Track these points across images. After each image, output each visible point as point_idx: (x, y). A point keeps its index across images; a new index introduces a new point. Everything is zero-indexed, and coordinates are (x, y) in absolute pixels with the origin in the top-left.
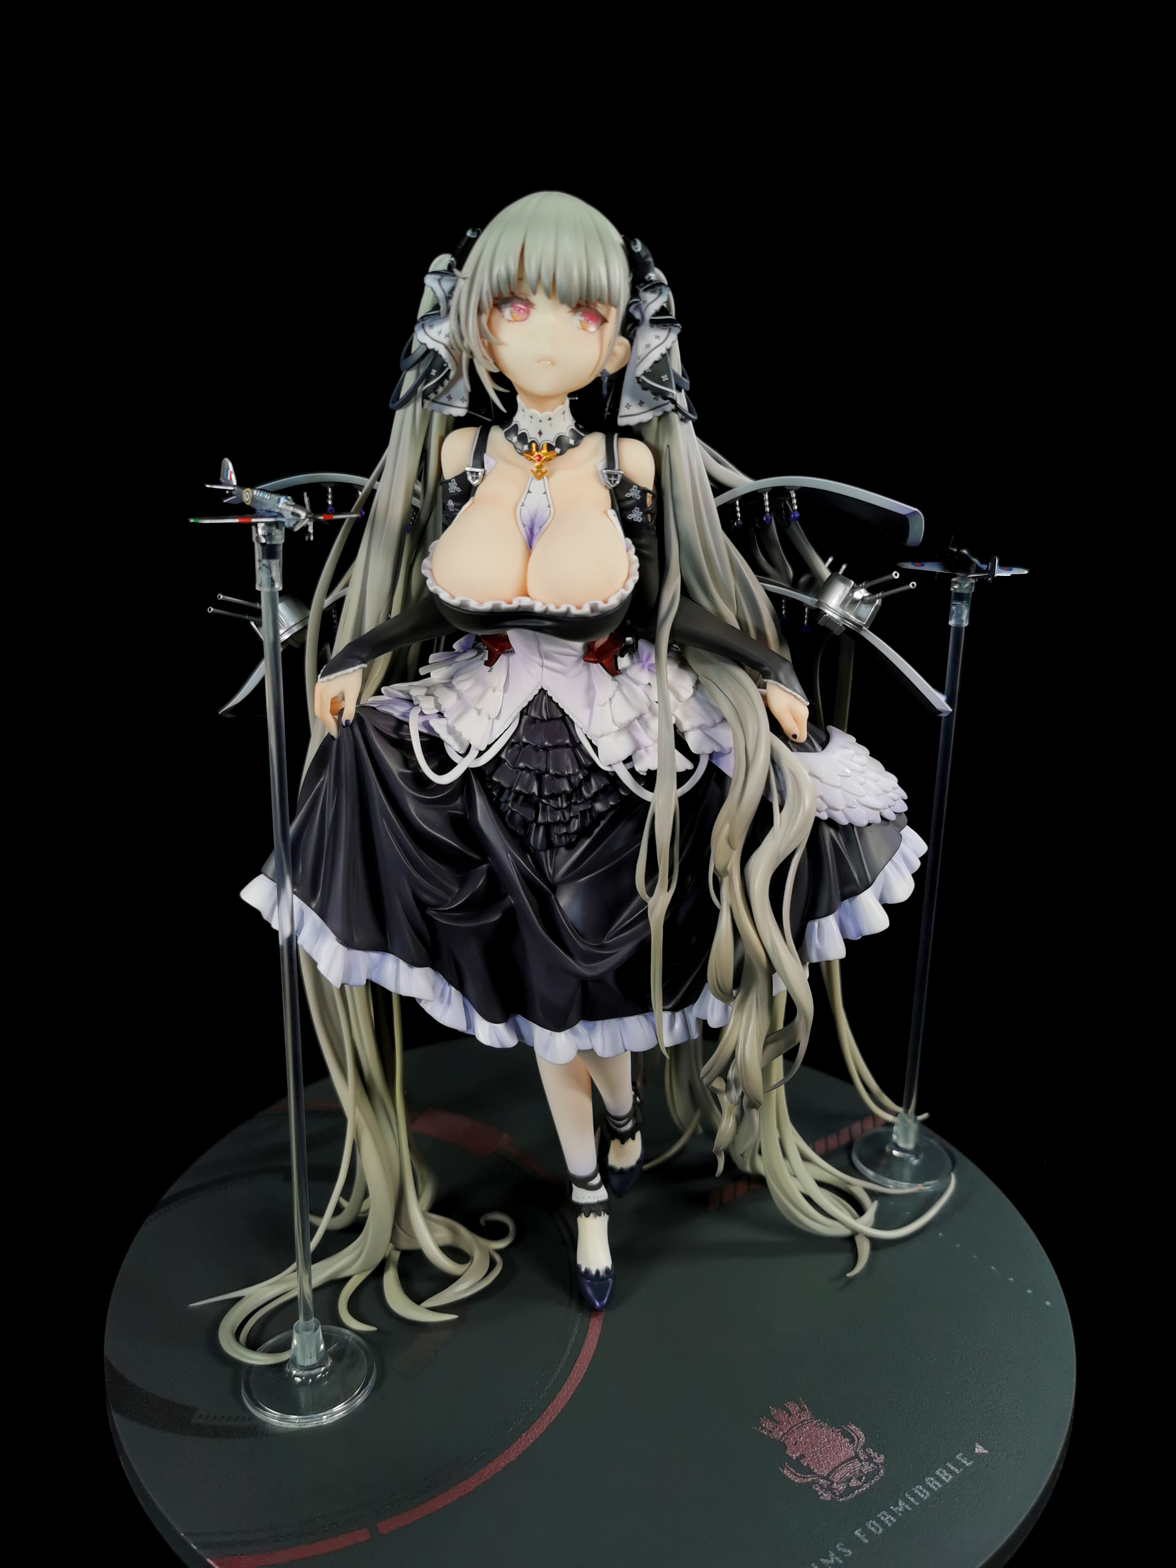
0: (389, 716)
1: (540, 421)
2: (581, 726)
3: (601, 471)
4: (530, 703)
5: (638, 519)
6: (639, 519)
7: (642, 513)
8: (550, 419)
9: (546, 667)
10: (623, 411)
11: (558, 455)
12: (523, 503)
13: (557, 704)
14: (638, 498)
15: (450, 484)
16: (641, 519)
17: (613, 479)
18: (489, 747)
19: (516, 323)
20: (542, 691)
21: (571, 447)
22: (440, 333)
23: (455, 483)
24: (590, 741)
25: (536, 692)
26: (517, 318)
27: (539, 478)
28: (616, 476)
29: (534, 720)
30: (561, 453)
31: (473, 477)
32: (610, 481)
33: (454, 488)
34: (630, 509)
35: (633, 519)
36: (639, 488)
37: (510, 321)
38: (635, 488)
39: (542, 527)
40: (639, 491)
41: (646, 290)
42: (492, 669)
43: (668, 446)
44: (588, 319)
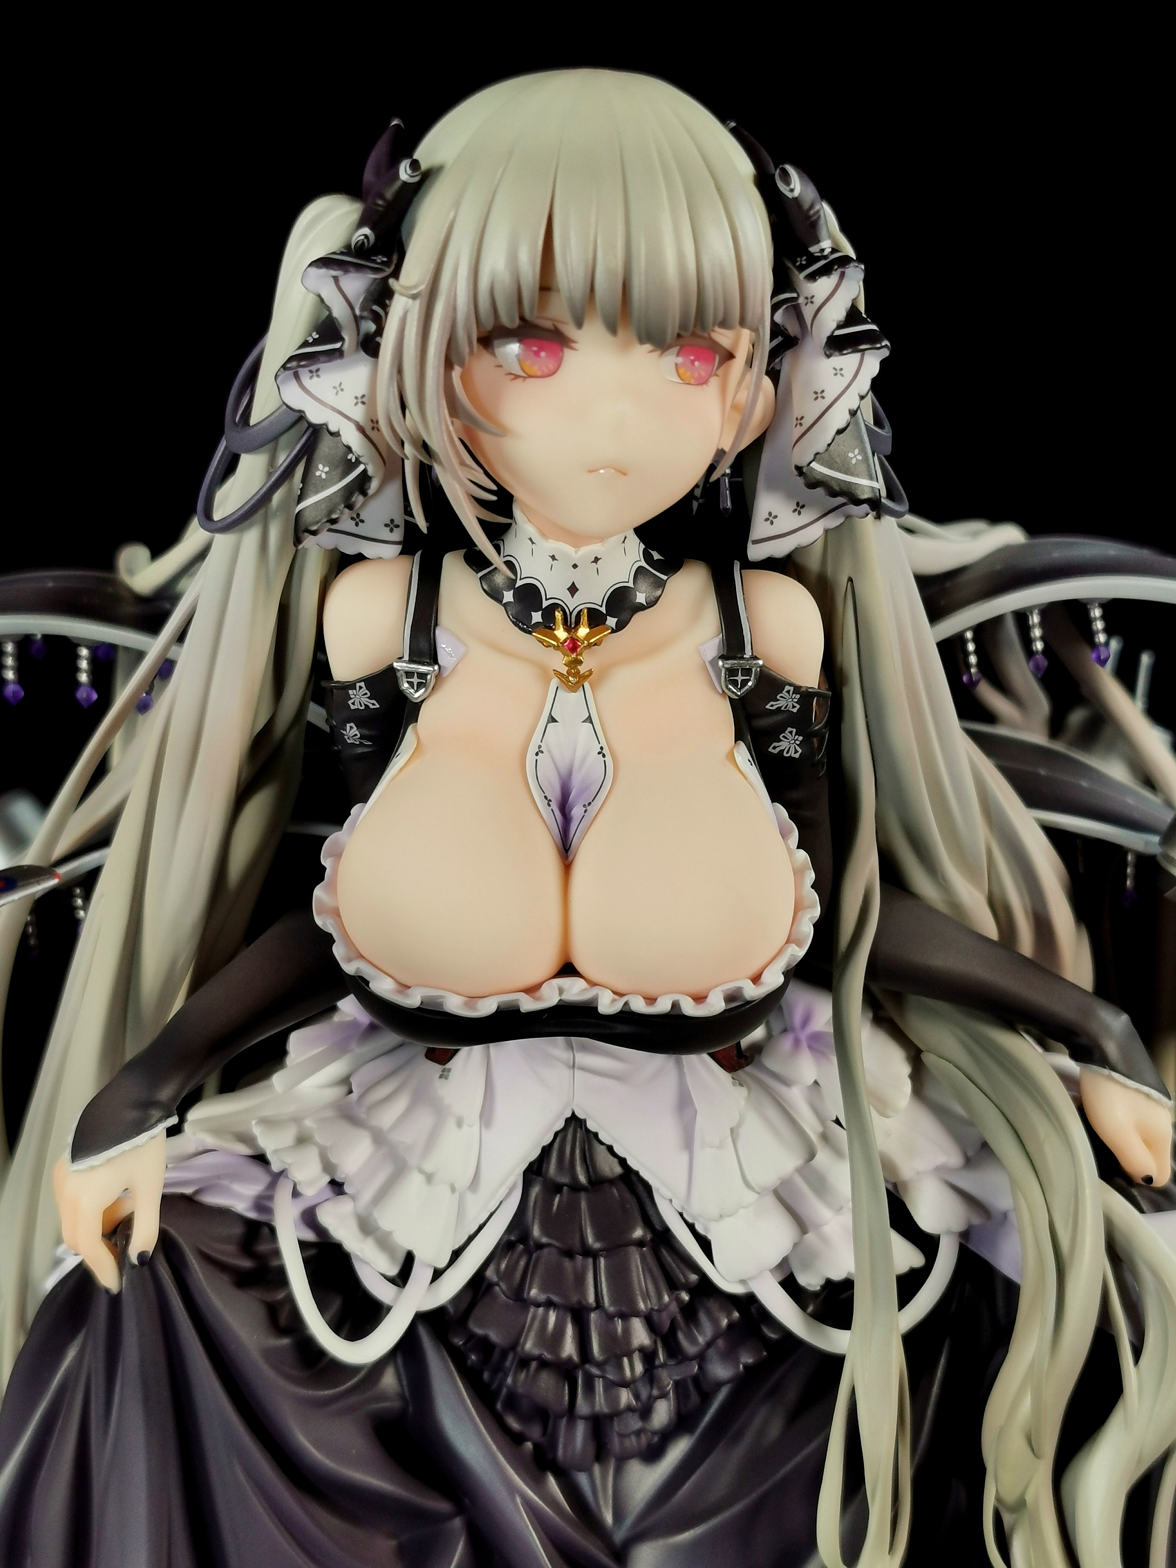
0: (225, 1213)
1: (575, 566)
2: (669, 1195)
3: (713, 663)
4: (546, 1151)
5: (792, 750)
6: (796, 752)
7: (801, 738)
8: (596, 560)
9: (583, 1069)
10: (759, 528)
11: (613, 631)
12: (540, 747)
13: (610, 1149)
14: (795, 710)
15: (351, 692)
16: (800, 751)
17: (740, 678)
18: (456, 1254)
19: (529, 380)
20: (574, 1122)
21: (641, 608)
22: (339, 388)
23: (364, 690)
24: (691, 1227)
25: (560, 1124)
26: (535, 370)
27: (573, 688)
28: (747, 672)
29: (557, 1188)
30: (620, 627)
31: (411, 684)
32: (735, 683)
33: (360, 699)
34: (774, 734)
35: (782, 751)
36: (797, 689)
37: (517, 377)
38: (788, 692)
39: (590, 804)
40: (798, 696)
41: (812, 277)
42: (449, 1070)
43: (850, 580)
44: (692, 358)
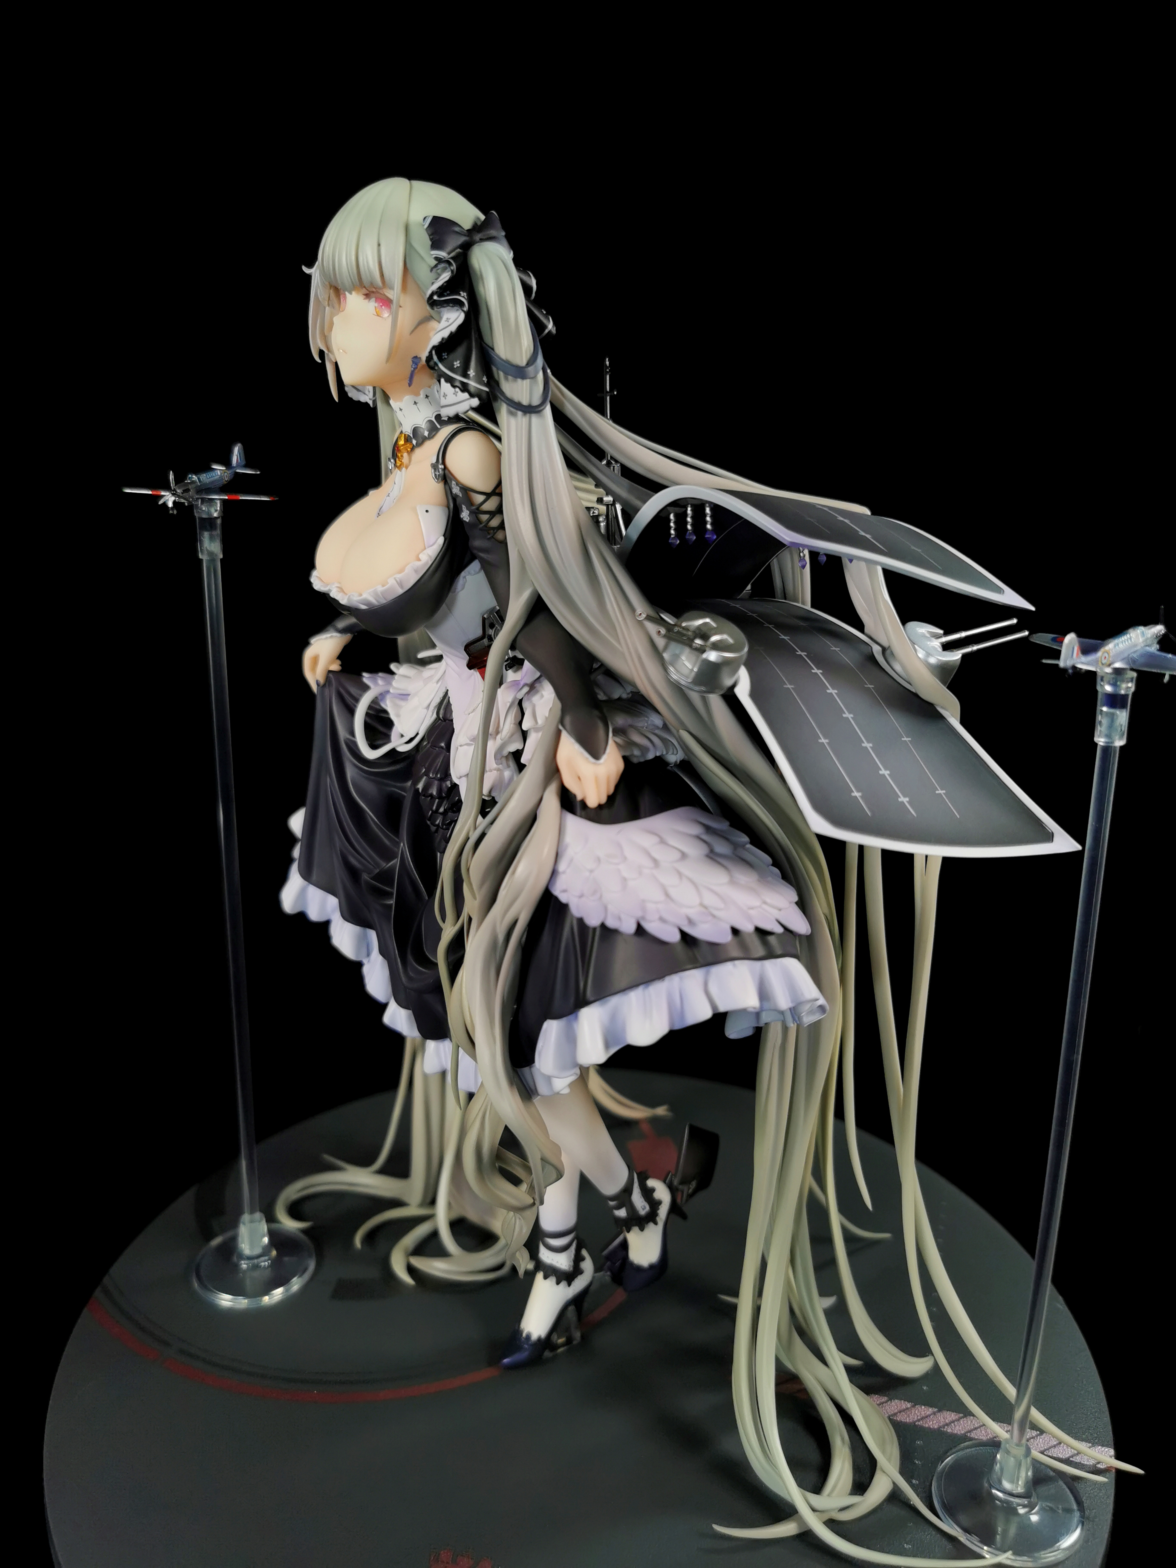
1: (396, 412)
4: (441, 701)
7: (468, 512)
9: (450, 668)
11: (415, 446)
13: (451, 706)
16: (469, 519)
17: (437, 473)
18: (417, 735)
20: (447, 692)
21: (426, 438)
27: (399, 469)
29: (439, 717)
32: (435, 475)
34: (461, 507)
35: (463, 518)
38: (454, 484)
40: (459, 488)
44: (381, 304)
